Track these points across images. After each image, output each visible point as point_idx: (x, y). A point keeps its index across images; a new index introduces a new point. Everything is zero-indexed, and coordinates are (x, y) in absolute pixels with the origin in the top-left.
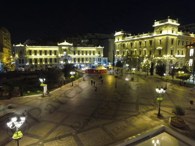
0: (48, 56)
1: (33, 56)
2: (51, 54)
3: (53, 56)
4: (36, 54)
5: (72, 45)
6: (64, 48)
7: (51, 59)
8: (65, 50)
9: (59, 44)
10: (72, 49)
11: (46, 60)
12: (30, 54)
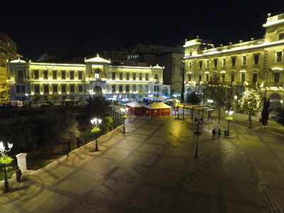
0: (68, 81)
1: (41, 81)
2: (72, 78)
3: (76, 81)
4: (46, 77)
5: (109, 62)
8: (98, 71)
12: (37, 77)
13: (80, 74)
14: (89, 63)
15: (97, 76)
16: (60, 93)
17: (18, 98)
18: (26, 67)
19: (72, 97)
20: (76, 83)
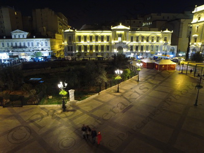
0: (99, 43)
1: (83, 43)
2: (102, 41)
3: (105, 43)
4: (85, 40)
5: (129, 28)
6: (118, 32)
7: (102, 47)
8: (120, 35)
9: (112, 28)
10: (129, 34)
11: (97, 47)
12: (80, 41)
13: (108, 37)
14: (114, 30)
15: (120, 39)
16: (94, 51)
17: (69, 55)
18: (73, 34)
19: (102, 54)
20: (105, 44)
